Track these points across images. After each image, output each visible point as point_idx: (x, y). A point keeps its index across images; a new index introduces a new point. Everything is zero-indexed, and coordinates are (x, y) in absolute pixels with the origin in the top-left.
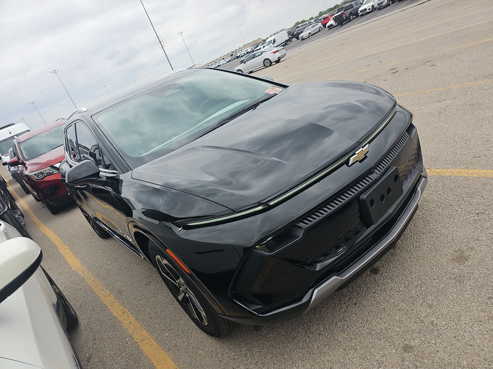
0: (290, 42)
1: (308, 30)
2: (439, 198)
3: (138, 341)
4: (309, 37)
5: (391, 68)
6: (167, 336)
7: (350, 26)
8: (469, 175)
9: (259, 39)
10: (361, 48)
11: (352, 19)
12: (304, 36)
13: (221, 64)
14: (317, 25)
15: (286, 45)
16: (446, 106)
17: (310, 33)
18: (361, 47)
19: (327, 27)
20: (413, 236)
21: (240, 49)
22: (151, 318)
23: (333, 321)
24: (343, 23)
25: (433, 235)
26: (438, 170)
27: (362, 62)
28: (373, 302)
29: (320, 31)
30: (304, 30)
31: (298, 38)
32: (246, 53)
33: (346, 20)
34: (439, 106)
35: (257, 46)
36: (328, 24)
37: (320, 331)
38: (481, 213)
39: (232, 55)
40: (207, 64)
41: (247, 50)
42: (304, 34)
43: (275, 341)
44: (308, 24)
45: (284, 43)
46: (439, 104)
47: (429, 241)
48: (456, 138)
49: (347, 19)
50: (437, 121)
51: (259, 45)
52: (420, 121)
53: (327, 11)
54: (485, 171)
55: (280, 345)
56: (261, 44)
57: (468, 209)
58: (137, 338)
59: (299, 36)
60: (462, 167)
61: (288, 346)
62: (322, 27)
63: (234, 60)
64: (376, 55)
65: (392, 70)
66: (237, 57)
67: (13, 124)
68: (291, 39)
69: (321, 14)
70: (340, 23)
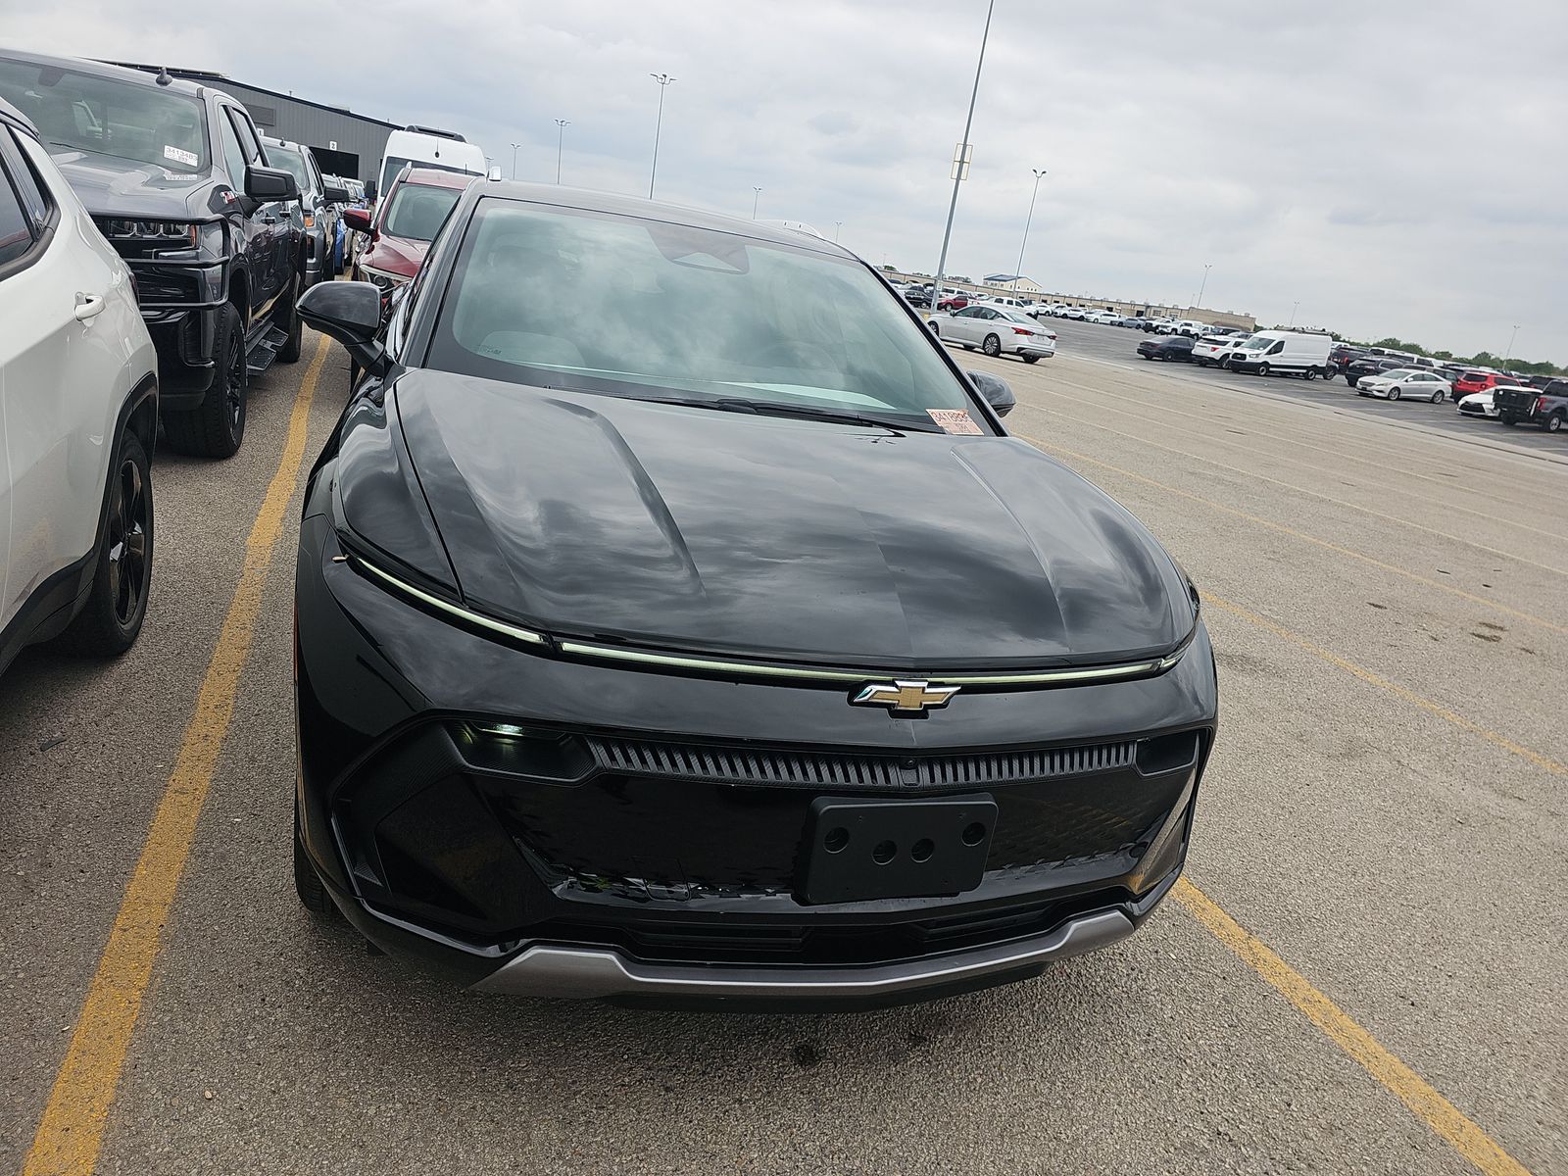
0: (1325, 378)
1: (1397, 378)
2: (1177, 1017)
3: (173, 786)
4: (1388, 398)
5: (1491, 621)
6: (233, 825)
7: (1532, 443)
8: (1327, 1029)
9: (1247, 316)
10: (1483, 518)
11: (1553, 428)
12: (1373, 387)
13: (1092, 317)
14: (1437, 380)
15: (1307, 379)
16: (1503, 815)
17: (1397, 389)
18: (1486, 515)
19: (1461, 402)
20: (994, 1053)
21: (1174, 313)
22: (253, 760)
23: (574, 1082)
24: (1517, 424)
25: (1046, 1091)
26: (1266, 954)
27: (1436, 552)
28: (710, 1119)
29: (1432, 401)
30: (1385, 371)
31: (1352, 383)
32: (1180, 331)
33: (1531, 419)
34: (1484, 803)
35: (1226, 333)
36: (1471, 398)
37: (521, 1081)
38: (1230, 1140)
39: (1140, 313)
40: (1057, 295)
41: (1191, 325)
42: (1379, 383)
43: (408, 1019)
44: (1415, 361)
45: (1305, 371)
46: (1490, 799)
47: (1014, 1097)
48: (1419, 914)
49: (1537, 420)
50: (1429, 833)
51: (1234, 331)
52: (1384, 801)
53: (1505, 363)
54: (1381, 1049)
55: (408, 1035)
56: (1240, 334)
57: (1212, 1105)
58: (180, 776)
59: (1360, 379)
60: (1335, 994)
61: (419, 1053)
62: (1448, 395)
63: (1133, 331)
64: (1500, 560)
65: (1490, 626)
66: (1148, 328)
67: (460, 139)
68: (1331, 373)
69: (1483, 359)
70: (1509, 418)
